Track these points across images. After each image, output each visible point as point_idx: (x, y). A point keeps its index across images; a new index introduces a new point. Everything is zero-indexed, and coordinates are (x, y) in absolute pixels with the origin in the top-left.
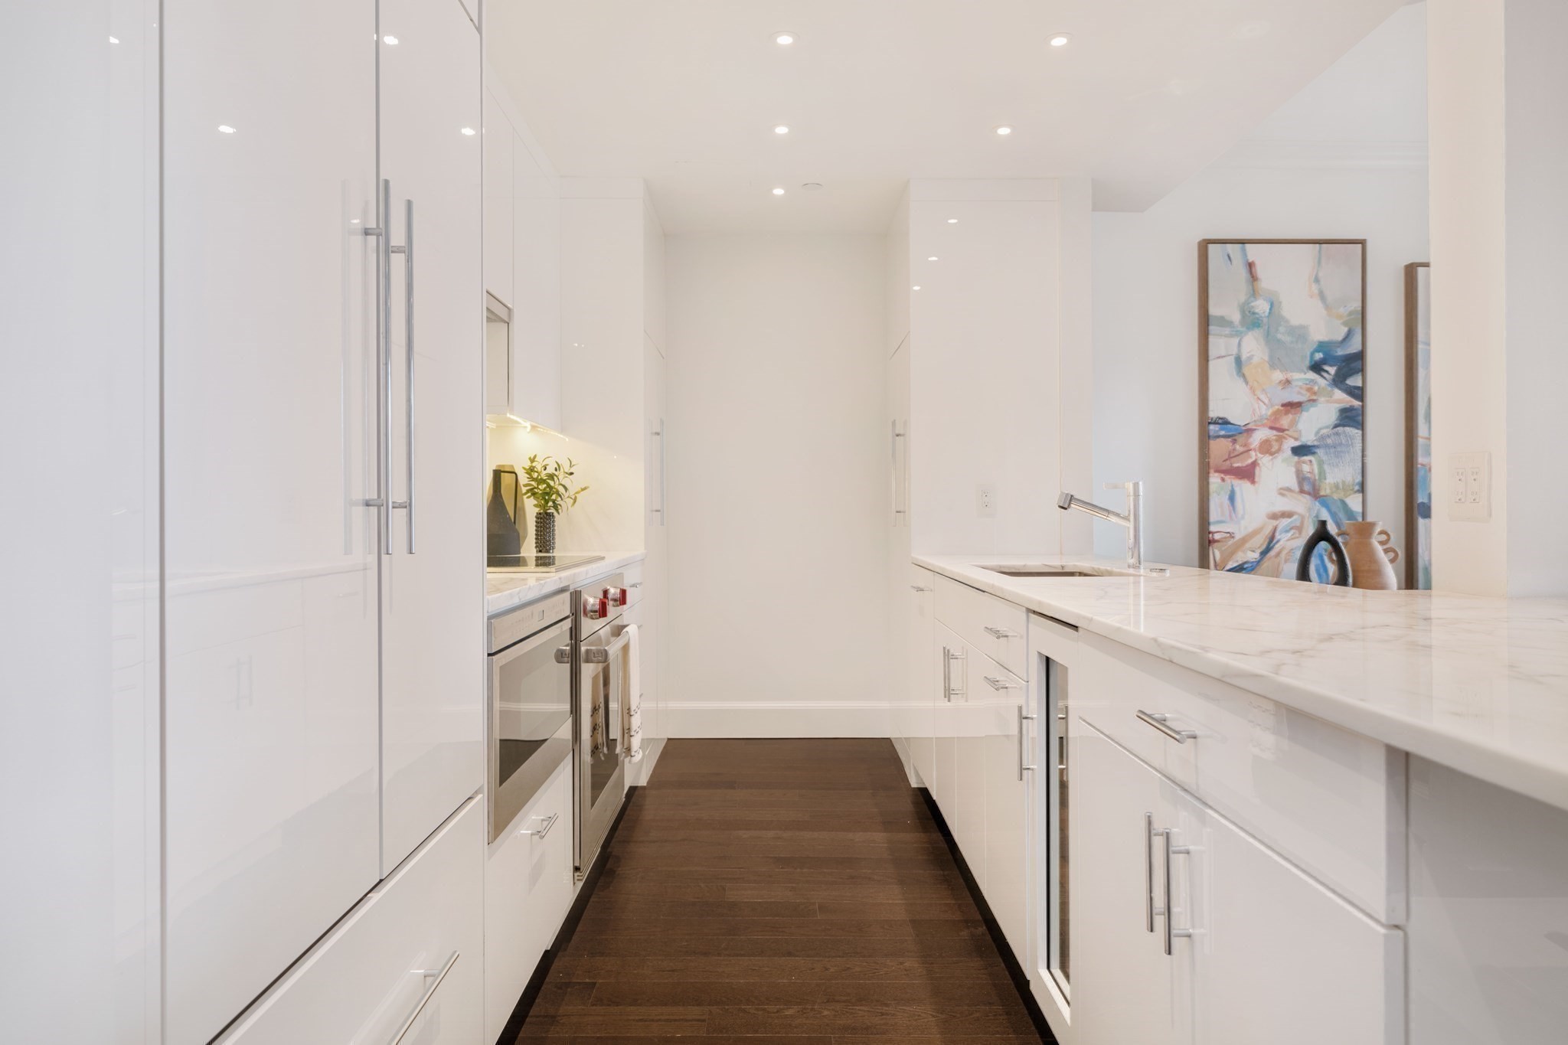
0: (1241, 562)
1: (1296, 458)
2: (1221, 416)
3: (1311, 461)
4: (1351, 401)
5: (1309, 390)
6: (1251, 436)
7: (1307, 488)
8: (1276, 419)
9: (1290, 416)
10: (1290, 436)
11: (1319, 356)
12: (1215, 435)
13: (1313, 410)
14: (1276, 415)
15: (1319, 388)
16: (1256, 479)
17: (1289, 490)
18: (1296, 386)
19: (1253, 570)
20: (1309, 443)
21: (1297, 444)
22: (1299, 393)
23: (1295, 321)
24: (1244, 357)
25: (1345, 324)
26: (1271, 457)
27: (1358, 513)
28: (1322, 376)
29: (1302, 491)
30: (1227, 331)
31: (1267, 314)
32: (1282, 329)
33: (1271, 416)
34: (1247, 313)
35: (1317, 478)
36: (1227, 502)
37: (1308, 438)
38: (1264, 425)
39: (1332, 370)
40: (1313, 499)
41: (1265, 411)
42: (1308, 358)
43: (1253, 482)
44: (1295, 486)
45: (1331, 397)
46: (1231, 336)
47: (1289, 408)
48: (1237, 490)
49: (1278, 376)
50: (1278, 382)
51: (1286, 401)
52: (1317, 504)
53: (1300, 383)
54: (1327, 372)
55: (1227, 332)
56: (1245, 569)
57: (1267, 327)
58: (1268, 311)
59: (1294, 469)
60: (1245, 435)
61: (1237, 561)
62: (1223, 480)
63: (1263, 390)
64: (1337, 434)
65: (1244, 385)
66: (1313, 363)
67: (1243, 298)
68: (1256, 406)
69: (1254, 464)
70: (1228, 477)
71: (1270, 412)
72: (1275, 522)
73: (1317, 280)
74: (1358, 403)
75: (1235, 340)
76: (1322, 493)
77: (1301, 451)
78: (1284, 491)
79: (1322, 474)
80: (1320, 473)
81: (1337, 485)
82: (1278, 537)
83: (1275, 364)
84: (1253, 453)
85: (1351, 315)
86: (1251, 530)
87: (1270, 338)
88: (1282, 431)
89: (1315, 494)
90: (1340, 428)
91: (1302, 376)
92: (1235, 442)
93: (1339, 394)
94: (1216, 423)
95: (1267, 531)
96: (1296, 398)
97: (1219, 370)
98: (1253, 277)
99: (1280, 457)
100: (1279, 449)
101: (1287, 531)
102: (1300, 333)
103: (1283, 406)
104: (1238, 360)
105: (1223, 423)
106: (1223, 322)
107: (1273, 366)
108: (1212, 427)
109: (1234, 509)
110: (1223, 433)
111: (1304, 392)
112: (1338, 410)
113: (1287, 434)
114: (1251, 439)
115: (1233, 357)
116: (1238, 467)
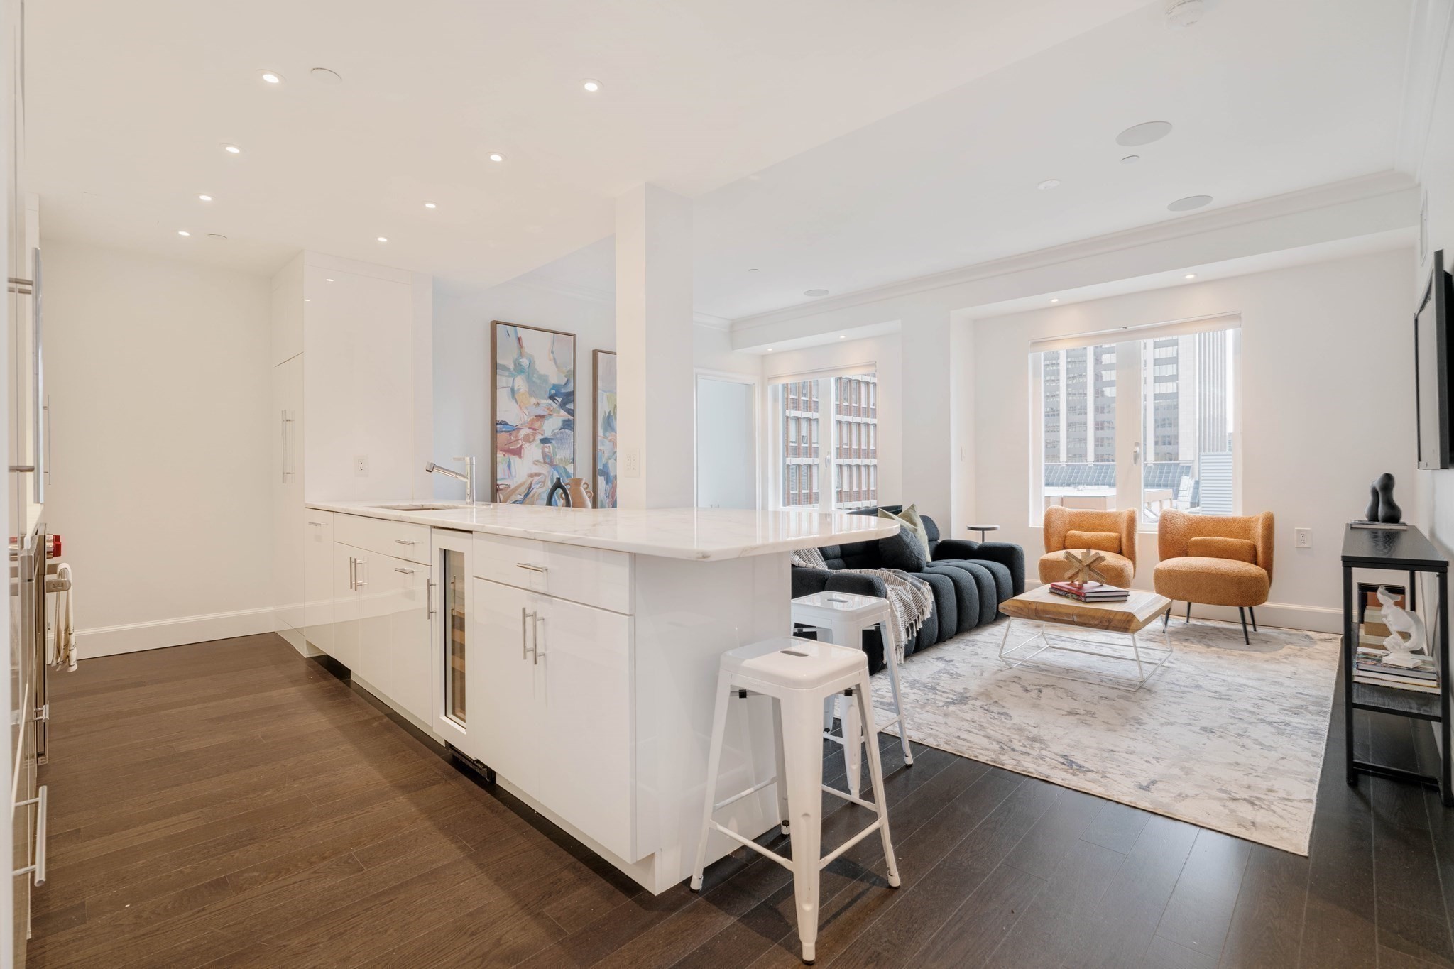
0: (515, 499)
1: (542, 445)
2: (504, 420)
3: (549, 446)
4: (568, 416)
5: (549, 409)
6: (519, 432)
7: (547, 460)
8: (532, 423)
9: (539, 422)
10: (539, 433)
11: (553, 392)
12: (500, 430)
13: (550, 419)
14: (532, 421)
15: (553, 408)
16: (522, 455)
17: (538, 461)
19: (522, 502)
20: (548, 437)
21: (542, 437)
22: (544, 410)
23: (542, 372)
24: (516, 388)
25: (565, 376)
26: (529, 444)
27: (573, 474)
28: (555, 402)
29: (545, 462)
30: (507, 373)
31: (528, 366)
32: (535, 375)
34: (517, 364)
35: (552, 455)
36: (506, 468)
37: (548, 434)
38: (526, 426)
39: (560, 400)
40: (552, 467)
41: (526, 419)
42: (548, 392)
43: (520, 457)
44: (542, 460)
45: (559, 413)
46: (509, 376)
48: (512, 461)
49: (533, 400)
50: (533, 403)
51: (537, 414)
52: (555, 469)
53: (544, 405)
54: (557, 400)
56: (517, 502)
57: (527, 373)
59: (541, 451)
60: (516, 431)
61: (513, 499)
62: (504, 455)
63: (526, 407)
64: (562, 433)
65: (515, 404)
66: (550, 395)
67: (515, 356)
68: (522, 416)
69: (521, 447)
70: (507, 454)
71: (529, 420)
72: (532, 479)
73: (552, 352)
74: (572, 418)
75: (511, 379)
76: (555, 463)
77: (545, 441)
78: (536, 462)
79: (555, 453)
80: (554, 453)
81: (561, 459)
82: (533, 487)
83: (531, 394)
84: (520, 441)
85: (568, 371)
86: (519, 483)
87: (529, 379)
88: (535, 430)
89: (551, 464)
90: (563, 430)
91: (545, 401)
92: (511, 435)
93: (563, 412)
94: (500, 424)
95: (528, 483)
96: (542, 413)
97: (502, 395)
98: (521, 346)
99: (534, 444)
100: (534, 440)
101: (538, 484)
102: (544, 378)
103: (536, 416)
104: (512, 390)
105: (505, 424)
106: (505, 368)
107: (531, 395)
108: (498, 426)
109: (510, 472)
110: (504, 429)
111: (546, 410)
112: (562, 420)
113: (537, 432)
114: (519, 434)
115: (510, 388)
116: (512, 449)
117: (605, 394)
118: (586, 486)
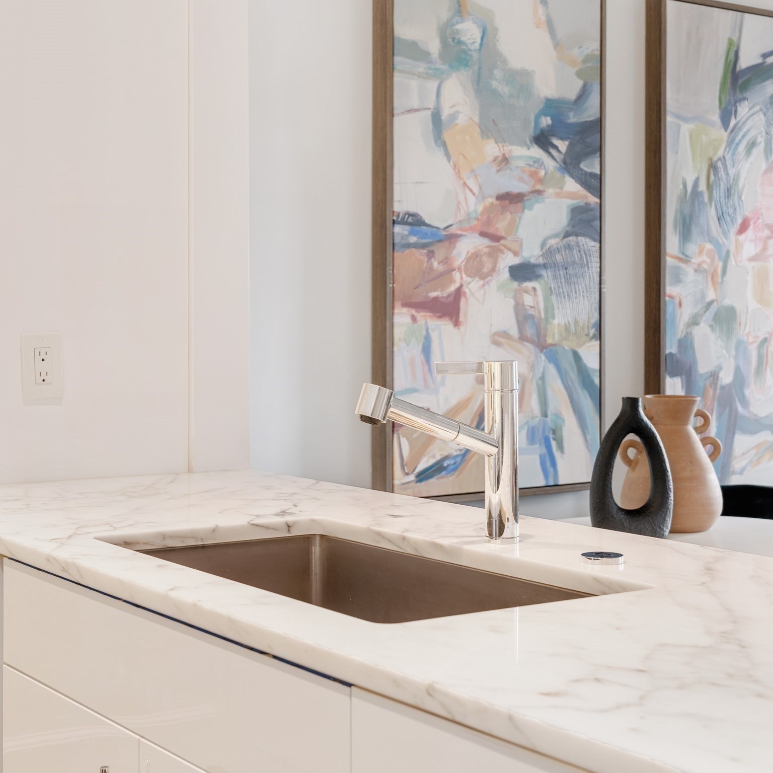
0: (438, 458)
1: (515, 284)
2: (412, 210)
3: (534, 289)
4: (586, 197)
5: (533, 175)
6: (455, 247)
7: (530, 332)
8: (488, 222)
9: (508, 216)
10: (509, 249)
11: (546, 121)
12: (404, 242)
13: (537, 207)
14: (489, 216)
15: (546, 174)
16: (461, 318)
17: (505, 334)
18: (517, 167)
19: (454, 470)
20: (533, 261)
21: (516, 261)
22: (521, 179)
23: (516, 62)
24: (445, 113)
25: (579, 74)
26: (482, 282)
27: (594, 370)
28: (549, 153)
29: (523, 338)
30: (421, 67)
31: (477, 46)
32: (498, 73)
33: (482, 213)
34: (450, 40)
35: (543, 316)
36: (419, 358)
37: (532, 253)
38: (472, 229)
39: (563, 145)
40: (538, 350)
41: (473, 206)
42: (533, 125)
43: (457, 323)
44: (514, 332)
45: (561, 188)
46: (428, 76)
47: (507, 202)
48: (434, 336)
49: (492, 149)
50: (491, 158)
51: (503, 191)
52: (543, 357)
53: (522, 164)
54: (556, 148)
55: (421, 70)
56: (445, 469)
57: (476, 68)
58: (479, 41)
59: (512, 303)
60: (446, 244)
61: (434, 457)
62: (414, 319)
63: (472, 171)
64: (569, 247)
65: (445, 160)
66: (538, 132)
67: (445, 15)
68: (461, 197)
69: (459, 293)
70: (423, 314)
71: (480, 209)
74: (593, 200)
75: (433, 85)
76: (549, 340)
77: (522, 273)
78: (499, 338)
79: (550, 312)
80: (546, 309)
81: (567, 329)
83: (487, 129)
84: (457, 276)
85: (587, 59)
86: (453, 402)
87: (481, 88)
88: (496, 238)
89: (540, 342)
90: (572, 239)
91: (524, 152)
92: (431, 255)
93: (571, 185)
94: (403, 222)
95: (475, 405)
96: (516, 188)
97: (410, 133)
99: (493, 284)
100: (493, 269)
102: (522, 82)
103: (500, 198)
105: (415, 221)
106: (417, 52)
107: (486, 132)
108: (398, 229)
109: (429, 371)
110: (413, 239)
111: (526, 177)
112: (569, 209)
113: (504, 246)
114: (455, 252)
115: (429, 113)
116: (436, 299)
118: (700, 421)
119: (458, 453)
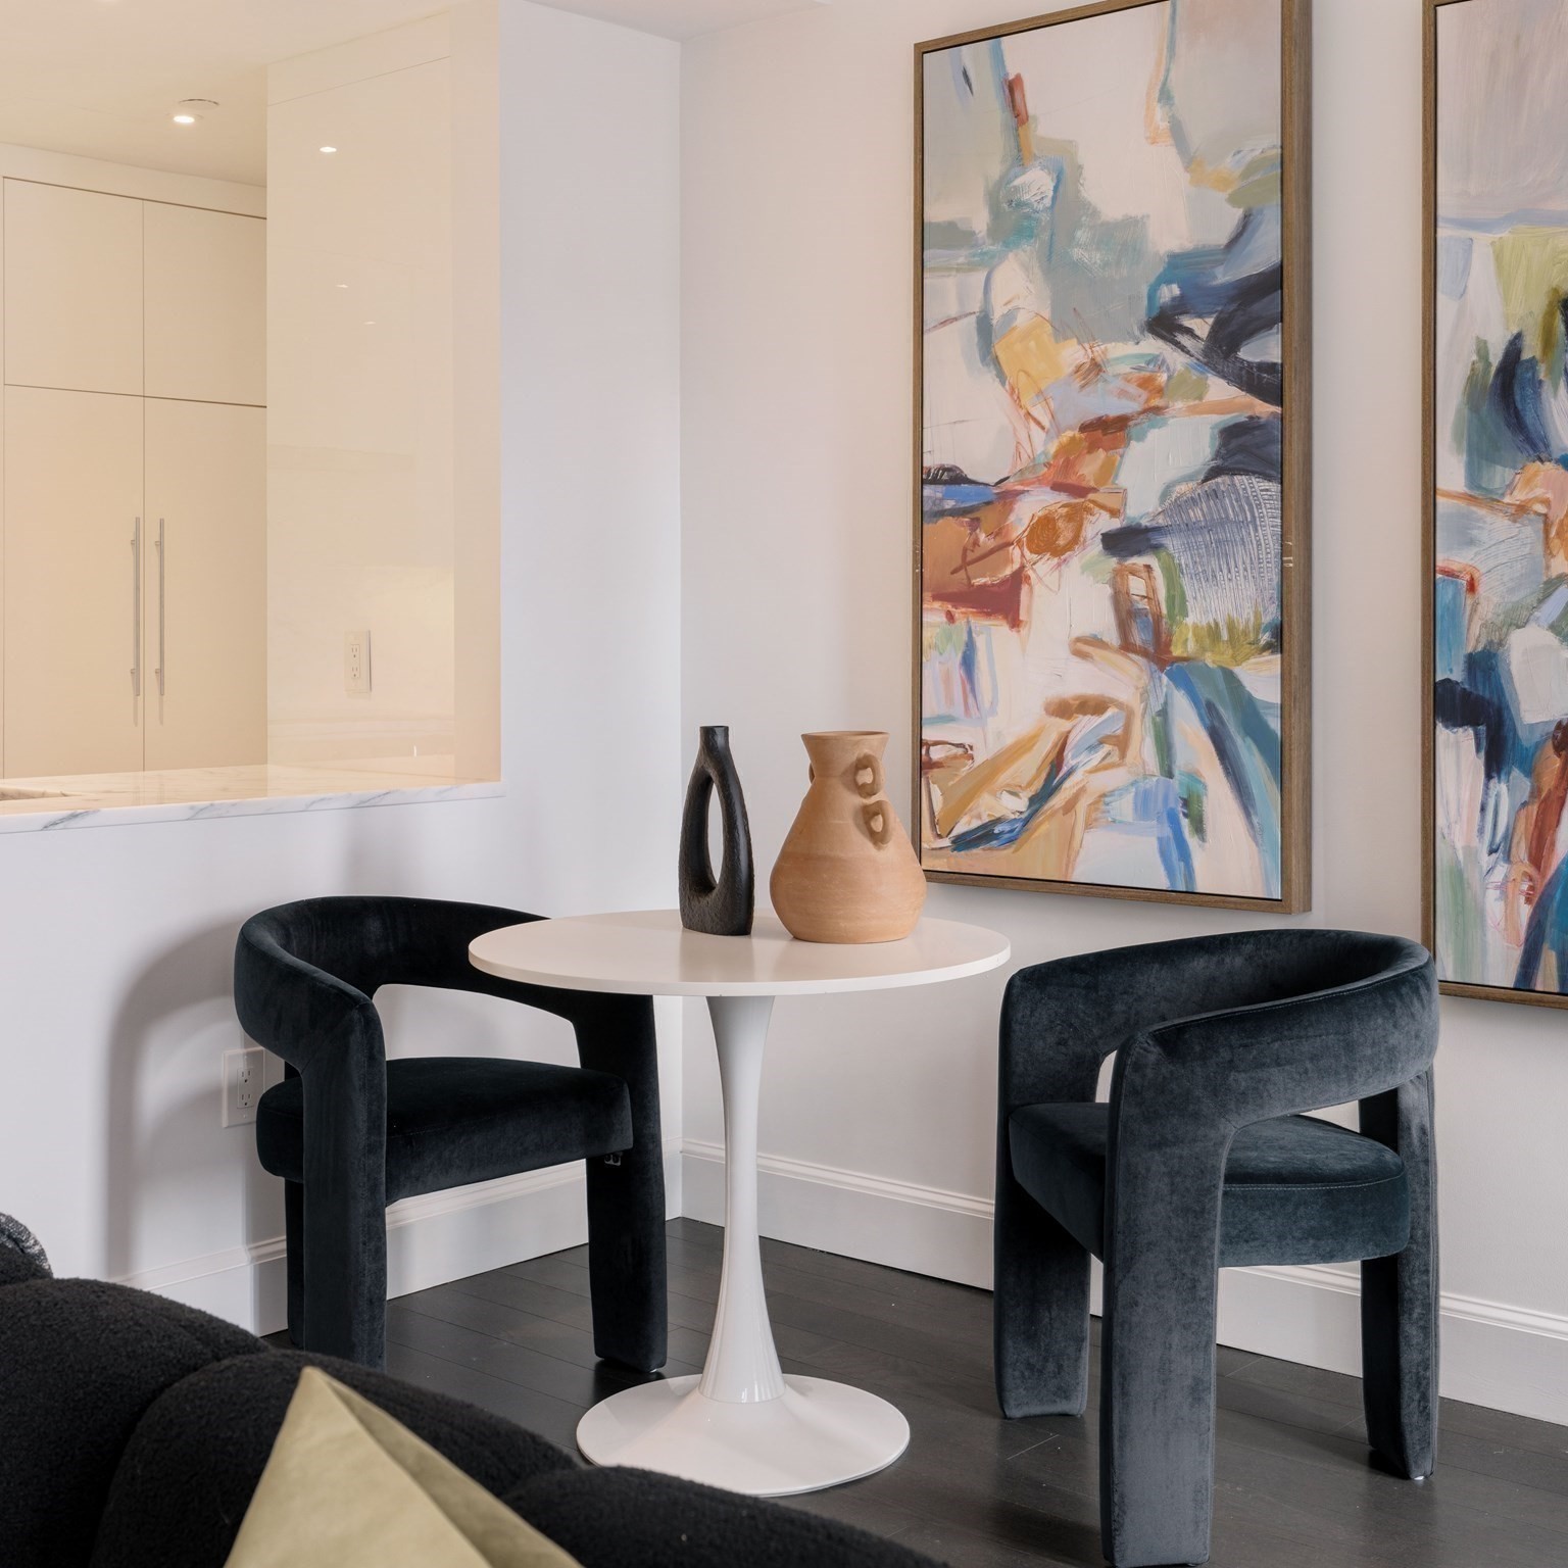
0: (986, 819)
1: (1113, 562)
2: (948, 462)
3: (1148, 567)
4: (1251, 406)
5: (1146, 383)
6: (1011, 510)
7: (1138, 637)
8: (1068, 465)
9: (1101, 454)
10: (1103, 507)
11: (1169, 292)
12: (936, 509)
13: (1154, 435)
14: (1067, 458)
15: (1170, 378)
16: (1023, 616)
17: (1096, 642)
18: (1116, 376)
19: (1011, 841)
20: (1145, 522)
21: (1115, 524)
22: (1123, 393)
23: (1112, 208)
24: (998, 314)
25: (1233, 200)
26: (1056, 560)
27: (1269, 706)
28: (1178, 345)
29: (1127, 647)
30: (961, 256)
31: (1048, 202)
32: (1081, 235)
33: (1056, 456)
34: (1005, 206)
35: (1164, 611)
36: (957, 674)
37: (1142, 506)
38: (1040, 481)
39: (1202, 326)
40: (1154, 667)
41: (1043, 445)
42: (1145, 302)
43: (1015, 623)
44: (1112, 636)
45: (1200, 398)
46: (971, 267)
47: (1099, 433)
48: (980, 642)
49: (1073, 354)
50: (1072, 369)
51: (1091, 417)
52: (1165, 679)
53: (1125, 369)
54: (1189, 332)
55: (961, 260)
56: (996, 837)
57: (1045, 236)
58: (1051, 194)
59: (1109, 591)
60: (998, 506)
61: (979, 817)
62: (951, 617)
63: (1040, 393)
64: (1215, 494)
65: (997, 383)
66: (1155, 313)
67: (995, 170)
68: (1023, 435)
69: (1018, 578)
70: (963, 610)
71: (1053, 448)
72: (1064, 725)
73: (1165, 96)
74: (1266, 409)
75: (980, 277)
76: (1177, 651)
77: (1126, 541)
78: (1085, 646)
79: (1178, 603)
80: (1171, 599)
81: (1213, 632)
82: (1069, 760)
83: (1064, 325)
84: (1015, 552)
85: (1251, 169)
86: (1009, 740)
87: (1055, 264)
88: (1079, 491)
89: (1159, 654)
90: (1221, 481)
91: (1130, 349)
92: (975, 524)
93: (1219, 390)
94: (936, 481)
95: (1044, 748)
96: (1114, 407)
97: (949, 348)
98: (1017, 114)
99: (1076, 561)
100: (1075, 541)
101: (1092, 748)
102: (1124, 237)
103: (1084, 428)
104: (985, 328)
105: (952, 478)
106: (957, 236)
107: (1061, 331)
108: (939, 492)
109: (973, 690)
110: (949, 504)
111: (1133, 389)
112: (1216, 431)
113: (1093, 502)
114: (1012, 518)
115: (973, 319)
116: (983, 587)
117: (1483, 242)
119: (1017, 816)
